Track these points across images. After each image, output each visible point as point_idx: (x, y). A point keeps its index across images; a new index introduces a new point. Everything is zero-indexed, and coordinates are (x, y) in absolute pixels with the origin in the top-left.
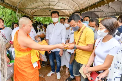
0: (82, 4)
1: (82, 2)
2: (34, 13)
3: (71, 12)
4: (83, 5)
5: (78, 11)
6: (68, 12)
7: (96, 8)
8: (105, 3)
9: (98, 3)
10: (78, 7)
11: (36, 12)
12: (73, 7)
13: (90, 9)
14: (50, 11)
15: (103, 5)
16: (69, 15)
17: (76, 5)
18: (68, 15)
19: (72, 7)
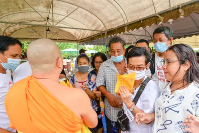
0: (111, 21)
1: (111, 18)
2: (11, 33)
3: (86, 35)
4: (114, 23)
5: (103, 32)
6: (79, 34)
7: (141, 28)
8: (160, 21)
9: (144, 20)
10: (102, 26)
11: (16, 31)
12: (93, 26)
13: (128, 30)
14: (47, 31)
15: (156, 23)
16: (81, 40)
17: (98, 23)
18: (80, 38)
19: (91, 25)
